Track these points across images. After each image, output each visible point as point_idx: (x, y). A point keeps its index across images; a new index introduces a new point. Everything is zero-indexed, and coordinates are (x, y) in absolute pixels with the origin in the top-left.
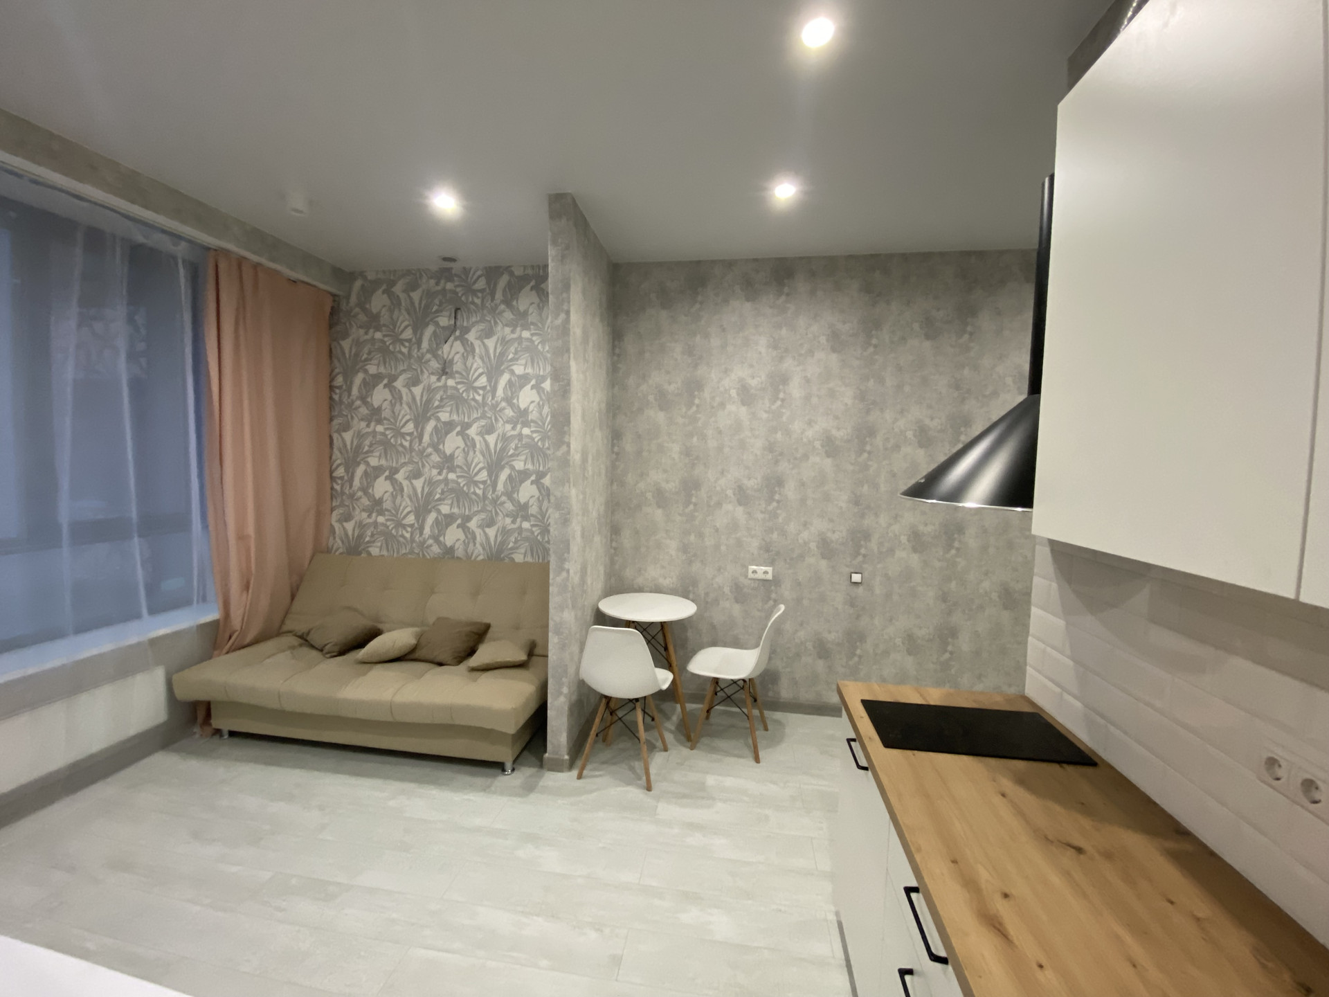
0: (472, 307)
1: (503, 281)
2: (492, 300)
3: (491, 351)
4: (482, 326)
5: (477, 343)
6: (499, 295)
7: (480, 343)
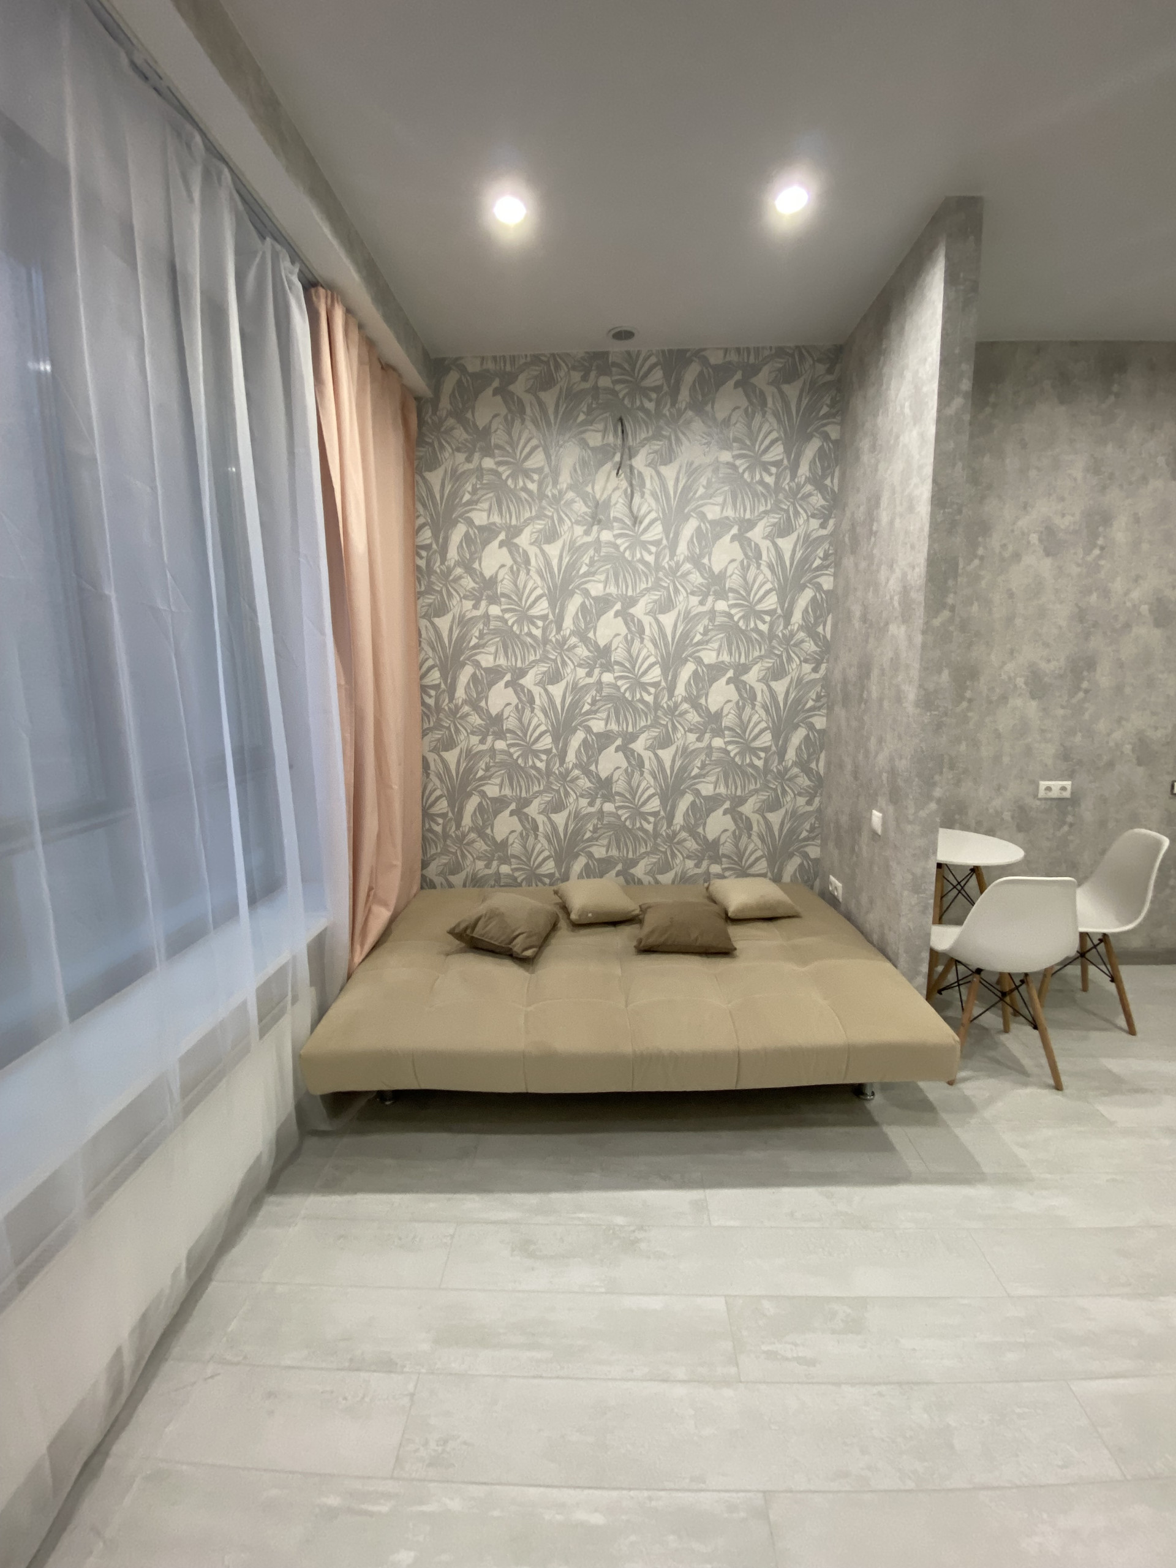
0: (641, 414)
1: (691, 374)
2: (673, 405)
3: (671, 484)
4: (657, 445)
5: (648, 472)
6: (684, 395)
7: (654, 473)
